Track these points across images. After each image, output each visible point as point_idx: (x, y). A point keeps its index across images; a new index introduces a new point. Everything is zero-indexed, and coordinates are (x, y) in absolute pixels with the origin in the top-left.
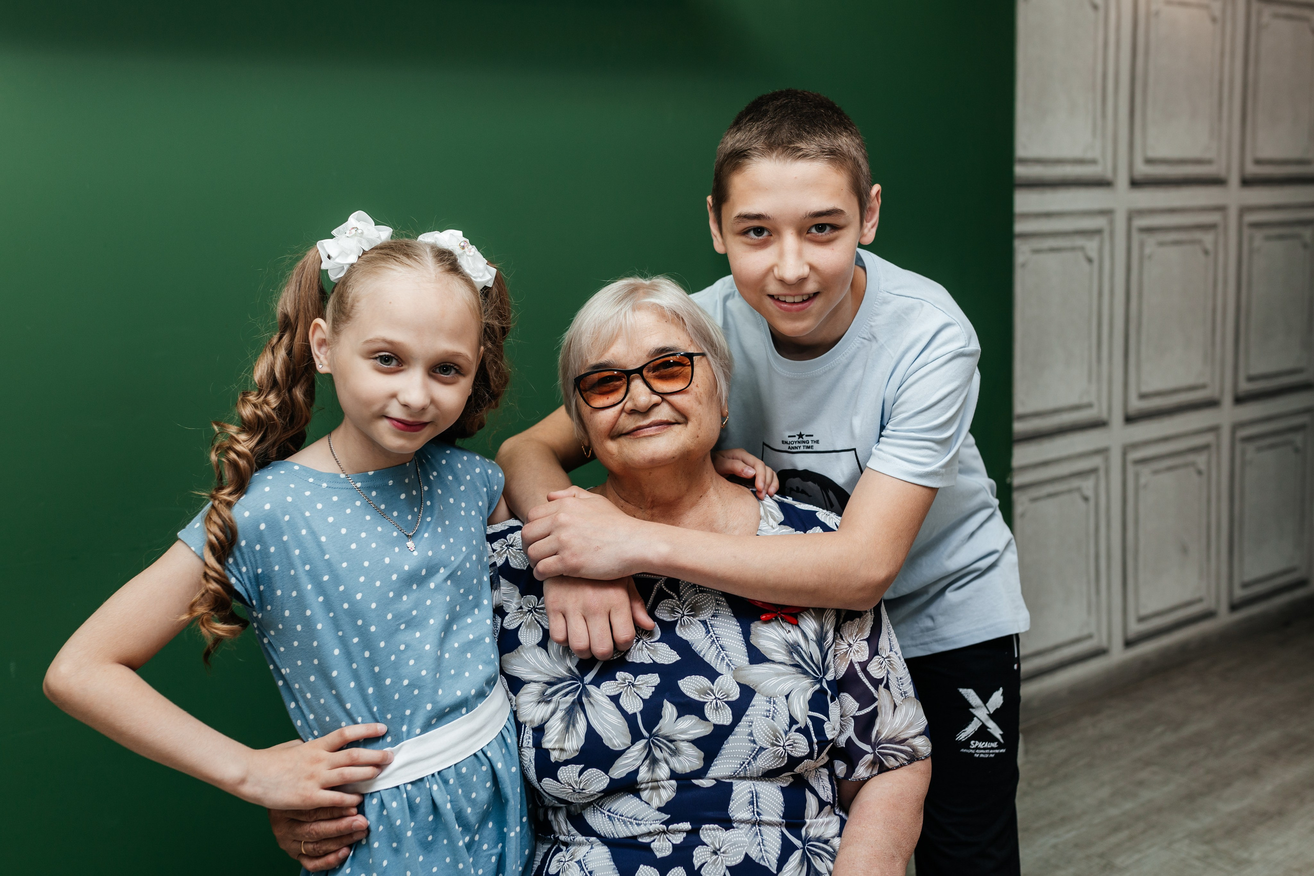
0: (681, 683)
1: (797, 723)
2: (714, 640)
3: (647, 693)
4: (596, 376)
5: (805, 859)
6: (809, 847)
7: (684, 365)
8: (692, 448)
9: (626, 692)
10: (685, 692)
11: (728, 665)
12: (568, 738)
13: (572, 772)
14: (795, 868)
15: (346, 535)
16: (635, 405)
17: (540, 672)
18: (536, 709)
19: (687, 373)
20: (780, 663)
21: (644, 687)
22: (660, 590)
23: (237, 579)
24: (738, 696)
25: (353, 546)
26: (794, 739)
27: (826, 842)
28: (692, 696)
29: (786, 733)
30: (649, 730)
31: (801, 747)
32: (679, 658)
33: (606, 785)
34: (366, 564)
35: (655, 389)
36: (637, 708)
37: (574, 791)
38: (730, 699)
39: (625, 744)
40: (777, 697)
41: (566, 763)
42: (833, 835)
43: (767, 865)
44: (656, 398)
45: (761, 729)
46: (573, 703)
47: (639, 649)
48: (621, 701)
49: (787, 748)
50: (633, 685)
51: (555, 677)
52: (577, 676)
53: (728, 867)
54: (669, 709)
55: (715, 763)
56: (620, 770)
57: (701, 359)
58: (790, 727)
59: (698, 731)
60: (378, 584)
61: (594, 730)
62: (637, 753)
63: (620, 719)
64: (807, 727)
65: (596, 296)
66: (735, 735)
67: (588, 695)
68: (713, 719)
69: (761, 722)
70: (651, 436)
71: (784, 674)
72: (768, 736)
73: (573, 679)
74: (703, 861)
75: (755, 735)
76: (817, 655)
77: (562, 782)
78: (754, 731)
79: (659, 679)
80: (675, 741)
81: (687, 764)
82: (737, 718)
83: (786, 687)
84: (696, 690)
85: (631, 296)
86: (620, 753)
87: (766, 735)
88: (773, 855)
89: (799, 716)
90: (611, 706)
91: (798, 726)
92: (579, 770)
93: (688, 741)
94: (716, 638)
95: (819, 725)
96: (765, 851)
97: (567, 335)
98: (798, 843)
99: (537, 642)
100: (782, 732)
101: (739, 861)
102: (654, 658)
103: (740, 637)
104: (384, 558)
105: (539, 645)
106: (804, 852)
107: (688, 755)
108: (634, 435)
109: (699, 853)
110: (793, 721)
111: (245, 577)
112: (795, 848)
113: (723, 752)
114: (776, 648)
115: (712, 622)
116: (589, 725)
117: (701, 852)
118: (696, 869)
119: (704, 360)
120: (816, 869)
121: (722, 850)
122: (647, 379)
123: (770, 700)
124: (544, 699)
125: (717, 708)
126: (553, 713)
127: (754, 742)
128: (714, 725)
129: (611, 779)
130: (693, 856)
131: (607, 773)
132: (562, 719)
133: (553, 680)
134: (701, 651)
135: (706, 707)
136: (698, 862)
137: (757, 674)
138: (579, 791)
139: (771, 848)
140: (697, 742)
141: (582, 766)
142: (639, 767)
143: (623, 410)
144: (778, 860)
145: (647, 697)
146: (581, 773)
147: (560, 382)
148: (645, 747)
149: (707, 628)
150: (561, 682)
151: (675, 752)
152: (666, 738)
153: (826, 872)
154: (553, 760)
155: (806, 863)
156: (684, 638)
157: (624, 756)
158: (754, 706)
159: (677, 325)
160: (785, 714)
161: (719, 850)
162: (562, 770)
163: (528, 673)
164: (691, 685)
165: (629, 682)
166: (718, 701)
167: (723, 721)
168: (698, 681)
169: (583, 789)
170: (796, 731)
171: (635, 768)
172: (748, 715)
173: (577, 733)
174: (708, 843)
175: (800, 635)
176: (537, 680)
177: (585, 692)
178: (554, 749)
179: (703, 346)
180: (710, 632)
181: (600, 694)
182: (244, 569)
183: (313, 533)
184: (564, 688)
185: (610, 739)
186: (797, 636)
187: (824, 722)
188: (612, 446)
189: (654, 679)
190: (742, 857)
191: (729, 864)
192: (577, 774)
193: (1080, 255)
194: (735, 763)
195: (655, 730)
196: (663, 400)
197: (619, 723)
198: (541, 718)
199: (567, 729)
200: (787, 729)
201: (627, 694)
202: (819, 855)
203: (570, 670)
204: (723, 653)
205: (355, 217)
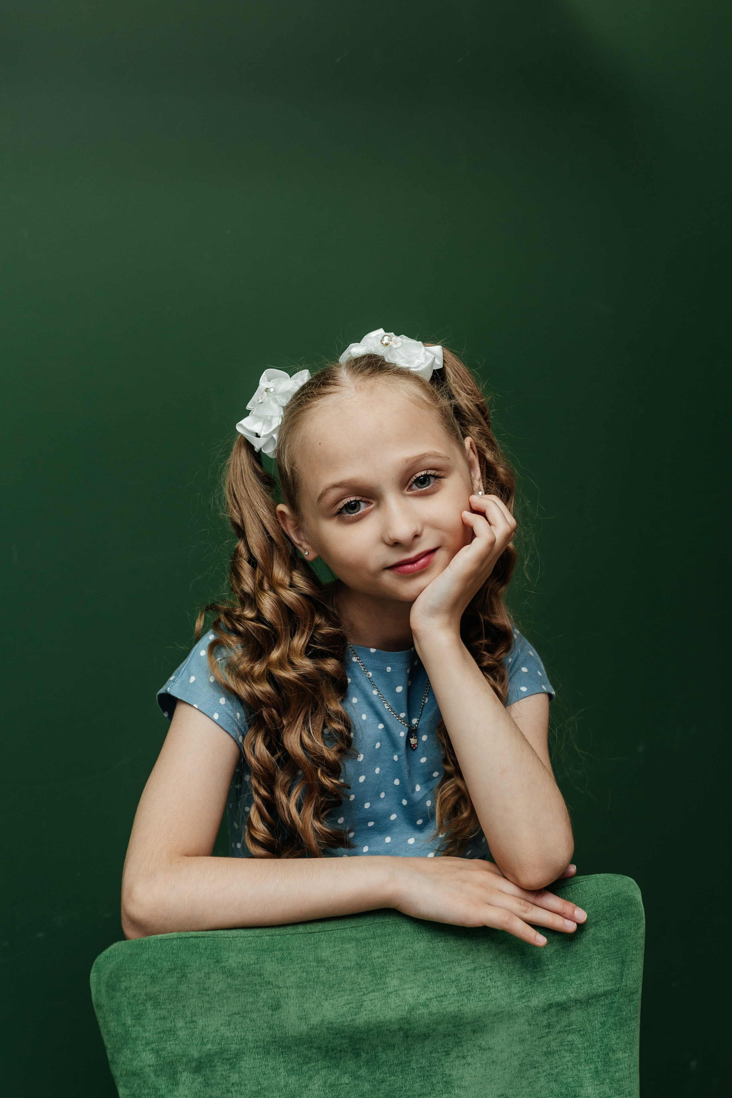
205: (266, 379)
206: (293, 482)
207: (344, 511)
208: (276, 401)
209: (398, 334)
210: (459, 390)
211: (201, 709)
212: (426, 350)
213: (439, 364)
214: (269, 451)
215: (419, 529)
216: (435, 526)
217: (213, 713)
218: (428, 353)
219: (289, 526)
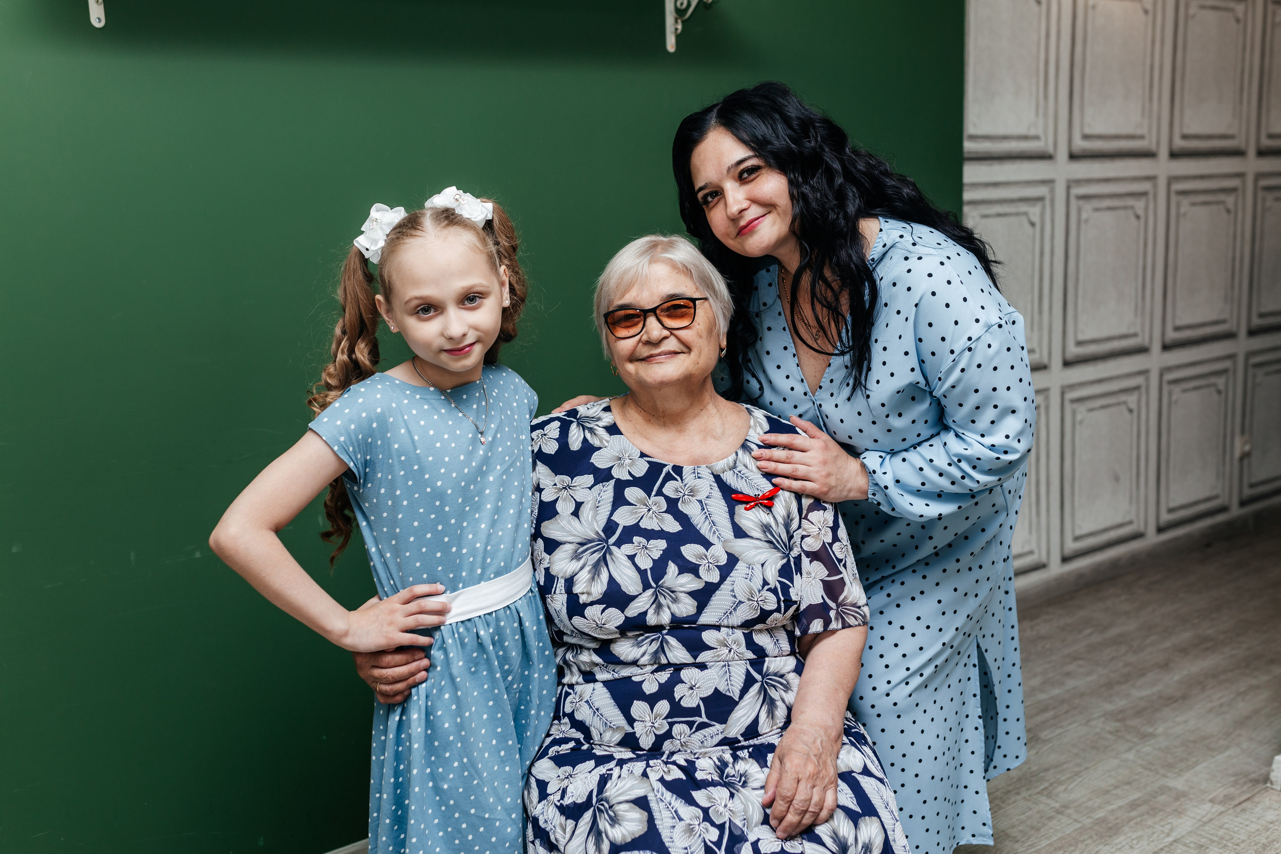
0: (683, 549)
1: (768, 584)
2: (707, 517)
3: (657, 555)
4: (622, 313)
5: (763, 690)
6: (767, 680)
7: (690, 308)
8: (693, 372)
9: (640, 553)
10: (685, 556)
11: (718, 537)
12: (594, 585)
13: (597, 611)
14: (754, 697)
15: (433, 435)
16: (649, 338)
17: (574, 535)
18: (569, 564)
19: (691, 314)
20: (757, 539)
21: (654, 550)
22: (668, 473)
23: (354, 463)
24: (725, 562)
25: (438, 445)
26: (766, 596)
27: (782, 676)
28: (691, 560)
29: (759, 591)
30: (656, 582)
31: (771, 603)
32: (681, 529)
33: (622, 622)
34: (447, 459)
35: (666, 325)
36: (648, 566)
37: (597, 626)
38: (719, 564)
39: (637, 591)
40: (755, 564)
41: (592, 603)
42: (789, 670)
43: (731, 695)
44: (666, 333)
45: (740, 587)
46: (599, 560)
47: (650, 518)
48: (636, 559)
49: (760, 602)
50: (646, 548)
51: (585, 539)
52: (604, 539)
53: (701, 698)
54: (672, 568)
55: (705, 611)
56: (633, 610)
57: (703, 302)
58: (763, 587)
59: (693, 586)
60: (454, 475)
61: (614, 580)
62: (646, 598)
63: (635, 572)
64: (776, 588)
65: (624, 250)
66: (721, 590)
67: (611, 553)
68: (705, 577)
69: (741, 582)
70: (661, 363)
71: (760, 548)
72: (745, 593)
73: (600, 541)
74: (682, 695)
75: (735, 591)
76: (784, 536)
77: (588, 618)
78: (735, 589)
79: (666, 544)
80: (675, 592)
81: (684, 610)
82: (723, 579)
83: (762, 558)
84: (694, 555)
85: (650, 251)
86: (633, 598)
87: (744, 592)
88: (737, 687)
89: (771, 579)
90: (628, 563)
91: (769, 586)
92: (601, 609)
93: (685, 593)
94: (709, 514)
95: (785, 589)
96: (731, 685)
97: (602, 278)
98: (758, 677)
99: (571, 512)
100: (756, 591)
101: (709, 693)
102: (662, 526)
103: (727, 516)
104: (460, 456)
105: (572, 514)
106: (762, 684)
107: (685, 604)
108: (648, 362)
109: (679, 689)
110: (765, 583)
111: (359, 462)
112: (755, 681)
113: (711, 603)
114: (753, 527)
115: (706, 502)
116: (610, 576)
117: (681, 688)
118: (677, 701)
119: (706, 303)
120: (770, 697)
121: (697, 686)
122: (660, 317)
123: (750, 566)
124: (576, 556)
125: (709, 569)
126: (582, 568)
127: (735, 597)
128: (706, 582)
129: (626, 616)
130: (674, 692)
131: (623, 612)
132: (589, 572)
133: (584, 541)
134: (697, 525)
135: (700, 568)
136: (678, 695)
137: (740, 546)
138: (601, 625)
139: (736, 682)
140: (693, 594)
141: (605, 606)
142: (647, 610)
143: (640, 340)
144: (740, 691)
145: (657, 558)
146: (603, 611)
147: (595, 315)
148: (653, 594)
149: (702, 506)
150: (591, 543)
151: (675, 600)
152: (669, 589)
153: (779, 698)
154: (581, 602)
155: (763, 693)
156: (685, 512)
157: (636, 600)
158: (737, 570)
159: (685, 275)
160: (759, 577)
161: (695, 686)
162: (589, 609)
163: (563, 536)
164: (690, 551)
165: (643, 546)
166: (710, 565)
167: (713, 580)
168: (696, 549)
169: (604, 624)
170: (767, 590)
171: (645, 610)
172: (732, 576)
173: (601, 581)
174: (686, 681)
175: (772, 519)
176: (571, 541)
177: (609, 551)
178: (583, 593)
179: (706, 292)
180: (704, 509)
181: (620, 554)
182: (359, 456)
183: (409, 432)
184: (592, 547)
185: (627, 587)
186: (770, 519)
187: (791, 587)
188: (631, 367)
189: (662, 544)
190: (712, 690)
191: (702, 696)
192: (600, 612)
193: (1024, 219)
194: (720, 612)
195: (660, 583)
196: (672, 334)
197: (633, 575)
198: (572, 571)
199: (593, 578)
200: (761, 589)
201: (641, 555)
202: (774, 686)
203: (597, 533)
204: (714, 528)
205: (375, 210)
206: (389, 287)
207: (420, 312)
208: (382, 229)
209: (465, 192)
210: (501, 234)
211: (327, 441)
212: (482, 206)
213: (490, 217)
214: (375, 260)
215: (466, 331)
216: (476, 329)
217: (334, 446)
218: (484, 209)
219: (382, 309)
